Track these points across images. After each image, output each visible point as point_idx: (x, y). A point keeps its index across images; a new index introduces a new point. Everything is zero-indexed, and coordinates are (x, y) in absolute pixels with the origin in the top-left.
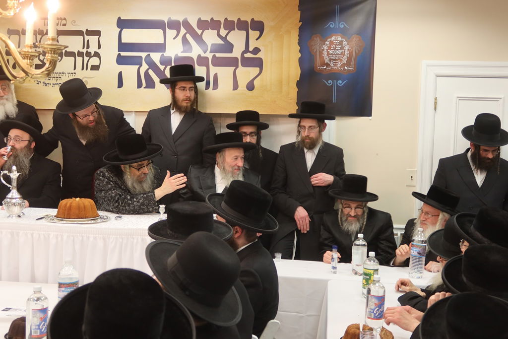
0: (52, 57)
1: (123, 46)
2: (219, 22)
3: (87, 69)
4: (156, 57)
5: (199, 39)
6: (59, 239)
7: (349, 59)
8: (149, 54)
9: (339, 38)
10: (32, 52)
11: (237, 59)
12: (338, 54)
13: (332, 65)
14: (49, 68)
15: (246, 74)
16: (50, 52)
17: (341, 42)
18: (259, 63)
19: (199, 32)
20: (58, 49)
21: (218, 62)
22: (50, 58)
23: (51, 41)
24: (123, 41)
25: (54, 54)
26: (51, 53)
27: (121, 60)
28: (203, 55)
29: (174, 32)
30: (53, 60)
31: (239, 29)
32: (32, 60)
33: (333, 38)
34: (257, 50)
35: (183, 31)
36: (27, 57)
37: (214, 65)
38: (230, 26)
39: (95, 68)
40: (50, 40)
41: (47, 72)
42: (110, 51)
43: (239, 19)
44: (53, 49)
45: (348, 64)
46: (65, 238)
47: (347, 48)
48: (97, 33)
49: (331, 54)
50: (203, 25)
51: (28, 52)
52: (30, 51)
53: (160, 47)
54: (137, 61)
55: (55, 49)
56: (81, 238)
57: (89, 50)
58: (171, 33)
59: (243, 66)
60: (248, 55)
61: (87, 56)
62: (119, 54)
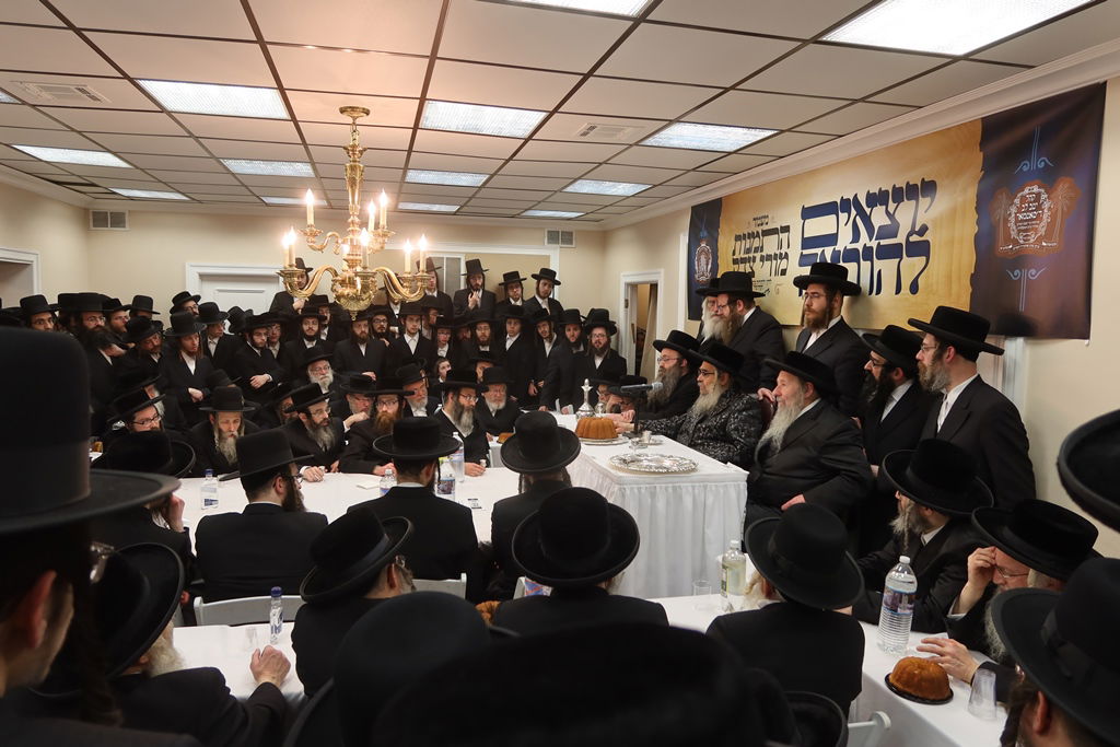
2: (887, 191)
3: (778, 275)
4: (828, 251)
5: (867, 221)
7: (1050, 226)
8: (824, 250)
9: (1036, 189)
11: (901, 244)
12: (1032, 220)
13: (1021, 242)
15: (911, 265)
17: (1038, 195)
18: (920, 249)
19: (868, 210)
21: (882, 253)
24: (806, 235)
28: (869, 244)
29: (846, 214)
31: (908, 199)
33: (1026, 191)
34: (924, 230)
35: (854, 212)
37: (878, 257)
38: (899, 195)
39: (784, 272)
42: (795, 251)
43: (908, 183)
45: (1048, 236)
47: (1046, 205)
48: (786, 229)
49: (1022, 221)
50: (876, 199)
53: (831, 239)
57: (781, 251)
58: (843, 216)
59: (908, 256)
60: (914, 238)
61: (779, 259)
62: (802, 253)
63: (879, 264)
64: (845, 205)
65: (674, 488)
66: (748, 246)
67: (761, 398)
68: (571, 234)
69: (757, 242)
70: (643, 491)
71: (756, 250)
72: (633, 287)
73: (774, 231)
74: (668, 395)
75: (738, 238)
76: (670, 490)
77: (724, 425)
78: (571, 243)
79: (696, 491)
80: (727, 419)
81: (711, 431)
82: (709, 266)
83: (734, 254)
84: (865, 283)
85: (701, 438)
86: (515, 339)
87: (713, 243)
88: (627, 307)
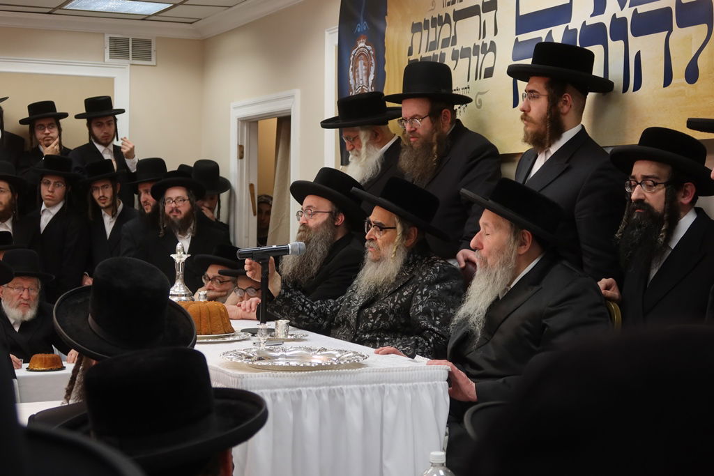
3: (480, 79)
4: (557, 33)
8: (552, 30)
11: (669, 8)
15: (684, 44)
24: (523, 11)
28: (619, 14)
37: (635, 33)
39: (489, 73)
42: (506, 38)
48: (492, 6)
53: (565, 13)
57: (485, 41)
59: (680, 25)
61: (482, 53)
62: (517, 38)
63: (636, 43)
65: (332, 394)
66: (432, 39)
67: (463, 264)
68: (148, 43)
69: (446, 32)
70: (279, 399)
71: (445, 43)
72: (251, 124)
73: (472, 12)
74: (314, 269)
75: (416, 28)
76: (325, 397)
77: (405, 308)
78: (149, 58)
79: (368, 397)
80: (411, 298)
81: (385, 317)
82: (371, 77)
83: (410, 53)
84: (616, 74)
85: (370, 331)
86: (55, 211)
87: (378, 40)
88: (241, 157)
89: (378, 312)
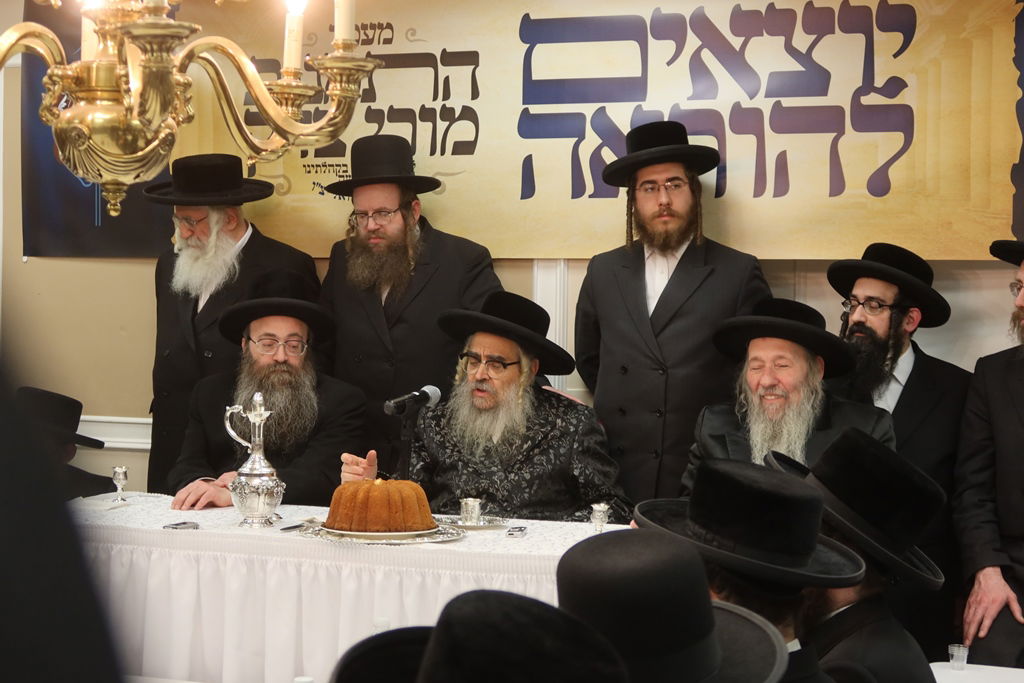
0: (342, 90)
1: (535, 91)
2: (791, 13)
3: (443, 153)
4: (621, 114)
5: (735, 61)
6: (365, 578)
8: (604, 108)
10: (298, 87)
11: (840, 110)
14: (335, 118)
15: (864, 150)
16: (338, 78)
18: (901, 120)
19: (736, 42)
20: (358, 70)
21: (789, 122)
22: (338, 92)
23: (341, 51)
24: (535, 77)
25: (348, 82)
26: (341, 82)
27: (530, 127)
28: (747, 103)
29: (670, 46)
30: (345, 98)
31: (846, 30)
32: (299, 106)
34: (896, 85)
35: (693, 42)
36: (286, 99)
37: (778, 128)
38: (820, 23)
39: (465, 148)
40: (339, 48)
41: (331, 129)
42: (501, 106)
43: (845, 2)
44: (344, 69)
46: (379, 577)
48: (470, 58)
50: (748, 23)
51: (289, 86)
52: (294, 84)
53: (632, 88)
54: (570, 127)
55: (350, 69)
56: (419, 579)
57: (449, 104)
58: (661, 49)
59: (858, 129)
60: (872, 99)
61: (443, 119)
62: (526, 110)
63: (775, 143)
64: (670, 28)
73: (424, 60)
89: (533, 478)
